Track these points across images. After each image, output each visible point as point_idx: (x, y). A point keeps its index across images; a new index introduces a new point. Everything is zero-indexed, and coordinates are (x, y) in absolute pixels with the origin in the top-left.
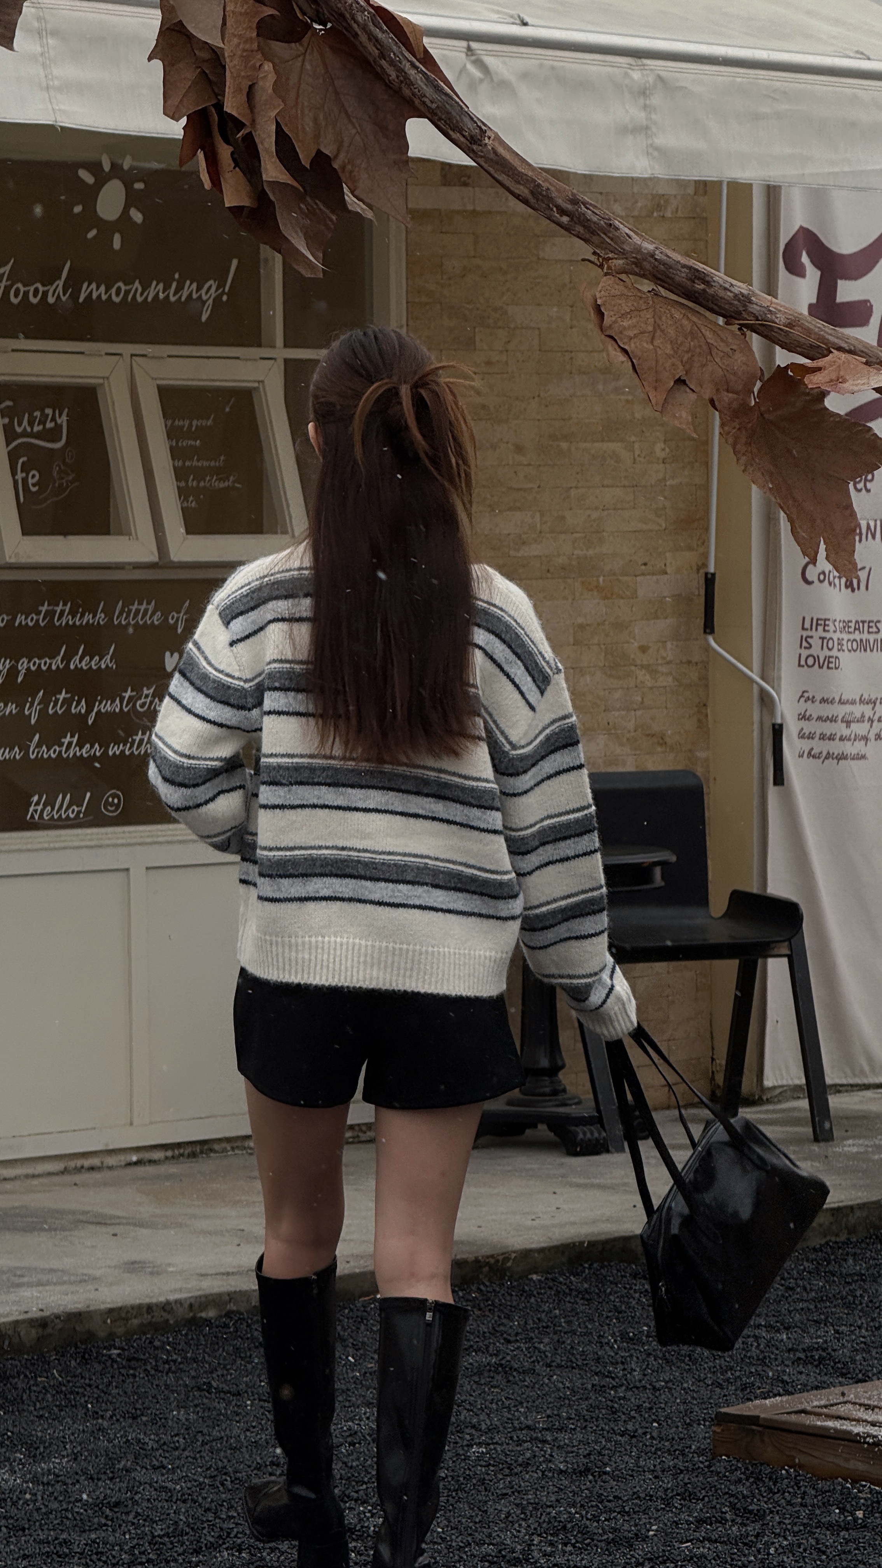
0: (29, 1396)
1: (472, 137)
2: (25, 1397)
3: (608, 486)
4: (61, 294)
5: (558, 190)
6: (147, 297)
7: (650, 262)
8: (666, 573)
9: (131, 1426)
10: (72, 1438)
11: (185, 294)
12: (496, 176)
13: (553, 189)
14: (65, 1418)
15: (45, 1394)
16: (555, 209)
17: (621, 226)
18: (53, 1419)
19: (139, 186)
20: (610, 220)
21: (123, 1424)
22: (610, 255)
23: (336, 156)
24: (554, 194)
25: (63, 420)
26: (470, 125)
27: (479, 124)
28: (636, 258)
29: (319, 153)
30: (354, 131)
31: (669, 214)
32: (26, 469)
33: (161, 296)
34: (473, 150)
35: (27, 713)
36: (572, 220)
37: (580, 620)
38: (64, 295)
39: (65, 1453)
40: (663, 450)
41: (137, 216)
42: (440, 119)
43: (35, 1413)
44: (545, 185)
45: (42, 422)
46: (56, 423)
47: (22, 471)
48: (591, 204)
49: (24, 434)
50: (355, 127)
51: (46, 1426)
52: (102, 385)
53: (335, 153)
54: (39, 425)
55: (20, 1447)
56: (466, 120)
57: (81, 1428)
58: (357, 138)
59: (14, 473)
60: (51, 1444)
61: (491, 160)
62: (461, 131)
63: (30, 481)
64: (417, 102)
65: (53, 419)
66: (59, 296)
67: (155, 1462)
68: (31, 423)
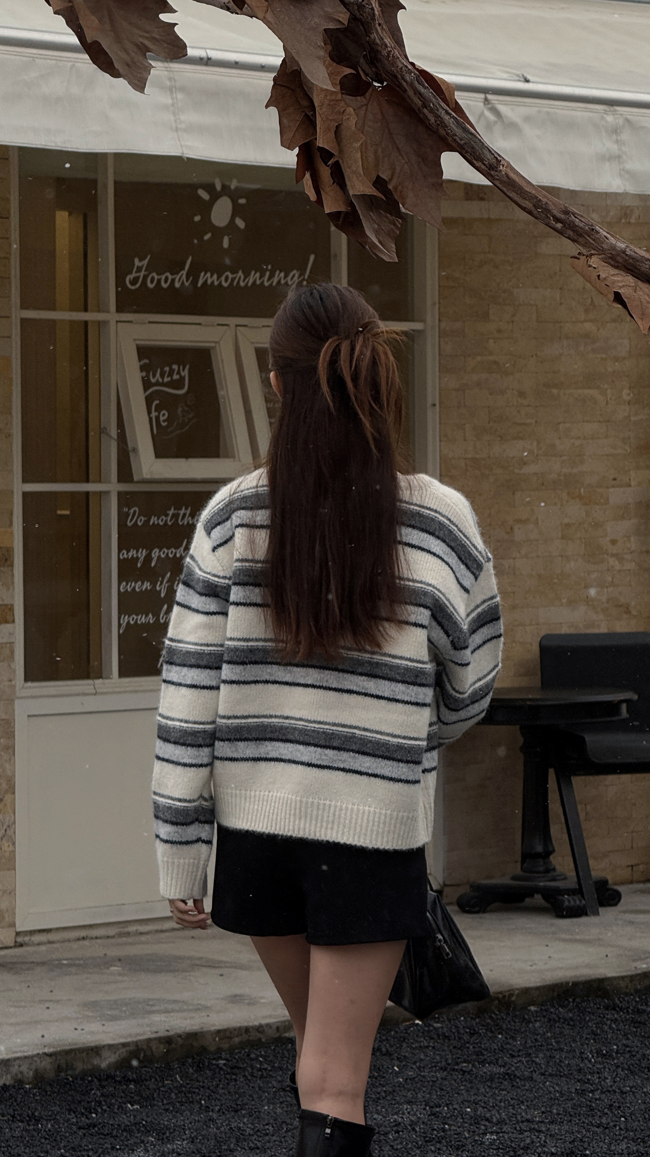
0: (159, 1094)
1: (490, 165)
2: (155, 1095)
3: (587, 421)
4: (185, 281)
5: (553, 203)
6: (248, 282)
7: (622, 258)
8: (630, 486)
9: (233, 1118)
10: (190, 1125)
11: (275, 280)
12: (508, 194)
13: (550, 203)
14: (184, 1111)
15: (170, 1094)
16: (551, 218)
17: (601, 230)
18: (177, 1112)
19: (242, 201)
20: (592, 225)
21: (228, 1116)
22: (593, 252)
23: (390, 180)
24: (551, 207)
25: (185, 373)
26: (489, 156)
27: (496, 155)
28: (611, 253)
29: (378, 177)
30: (404, 162)
31: (633, 220)
32: (158, 409)
33: (258, 282)
34: (491, 175)
35: (158, 588)
36: (564, 226)
37: (566, 521)
38: (187, 281)
39: (184, 1137)
40: (629, 395)
41: (240, 223)
42: (467, 152)
43: (163, 1107)
44: (544, 200)
45: (171, 374)
46: (181, 376)
47: (156, 411)
48: (578, 215)
49: (157, 384)
50: (404, 159)
51: (171, 1118)
52: (214, 348)
53: (390, 177)
54: (168, 376)
55: (151, 1132)
56: (486, 152)
57: (197, 1118)
58: (406, 166)
59: (149, 412)
60: (174, 1130)
61: (505, 182)
62: (482, 161)
63: (162, 418)
64: (450, 139)
65: (178, 373)
66: (183, 283)
67: (251, 1145)
68: (162, 375)
